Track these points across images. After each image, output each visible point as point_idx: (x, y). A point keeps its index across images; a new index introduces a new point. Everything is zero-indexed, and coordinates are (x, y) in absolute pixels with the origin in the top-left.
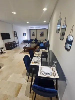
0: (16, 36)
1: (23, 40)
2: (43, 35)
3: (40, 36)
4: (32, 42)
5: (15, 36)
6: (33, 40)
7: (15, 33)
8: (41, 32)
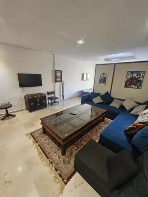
0: (58, 79)
1: (80, 90)
2: (141, 82)
3: (126, 86)
4: (93, 100)
5: (55, 79)
6: (99, 94)
7: (58, 74)
8: (132, 73)
